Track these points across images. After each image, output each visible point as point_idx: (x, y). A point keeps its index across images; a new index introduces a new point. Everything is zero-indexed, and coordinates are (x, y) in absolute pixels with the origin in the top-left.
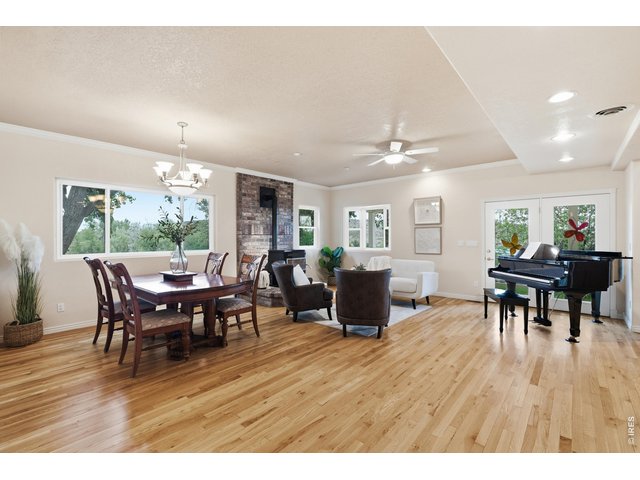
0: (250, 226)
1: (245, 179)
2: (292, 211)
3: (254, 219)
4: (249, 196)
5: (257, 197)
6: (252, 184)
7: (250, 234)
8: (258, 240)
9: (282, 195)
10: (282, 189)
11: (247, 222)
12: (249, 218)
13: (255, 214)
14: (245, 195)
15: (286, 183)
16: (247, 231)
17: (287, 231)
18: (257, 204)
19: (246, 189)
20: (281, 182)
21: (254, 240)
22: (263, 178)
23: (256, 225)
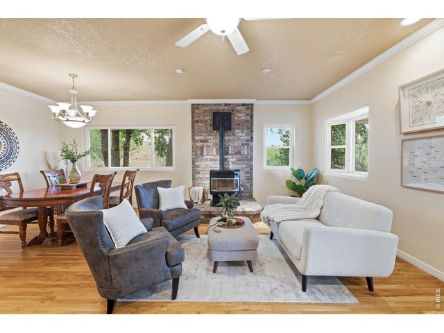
0: (202, 148)
1: (198, 108)
2: (252, 131)
3: (207, 141)
4: (202, 122)
5: (210, 122)
6: (205, 111)
7: (202, 154)
8: (211, 160)
9: (240, 117)
10: (239, 111)
11: (200, 144)
12: (201, 141)
13: (208, 138)
14: (197, 122)
15: (243, 105)
16: (199, 152)
17: (245, 151)
18: (210, 128)
19: (198, 116)
20: (238, 105)
21: (207, 160)
22: (215, 105)
23: (208, 146)
